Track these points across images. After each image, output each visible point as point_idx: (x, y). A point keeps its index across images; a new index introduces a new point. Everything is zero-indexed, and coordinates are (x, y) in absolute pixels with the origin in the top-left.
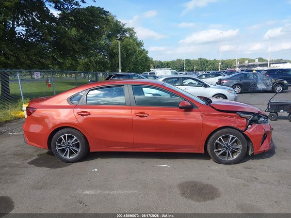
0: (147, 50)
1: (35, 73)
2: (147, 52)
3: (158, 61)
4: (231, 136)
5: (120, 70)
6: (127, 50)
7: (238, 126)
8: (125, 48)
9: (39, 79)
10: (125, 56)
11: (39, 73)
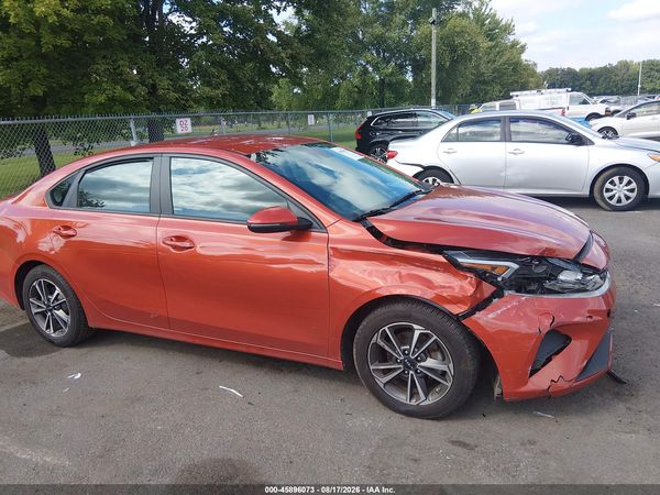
0: (523, 43)
1: (178, 121)
2: (523, 48)
3: (563, 70)
4: (418, 330)
5: (433, 101)
6: (453, 49)
7: (439, 297)
8: (448, 44)
9: (188, 134)
10: (448, 64)
11: (189, 120)
